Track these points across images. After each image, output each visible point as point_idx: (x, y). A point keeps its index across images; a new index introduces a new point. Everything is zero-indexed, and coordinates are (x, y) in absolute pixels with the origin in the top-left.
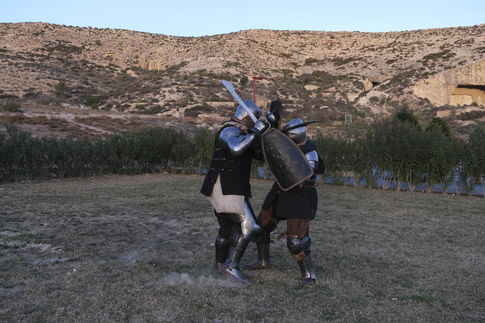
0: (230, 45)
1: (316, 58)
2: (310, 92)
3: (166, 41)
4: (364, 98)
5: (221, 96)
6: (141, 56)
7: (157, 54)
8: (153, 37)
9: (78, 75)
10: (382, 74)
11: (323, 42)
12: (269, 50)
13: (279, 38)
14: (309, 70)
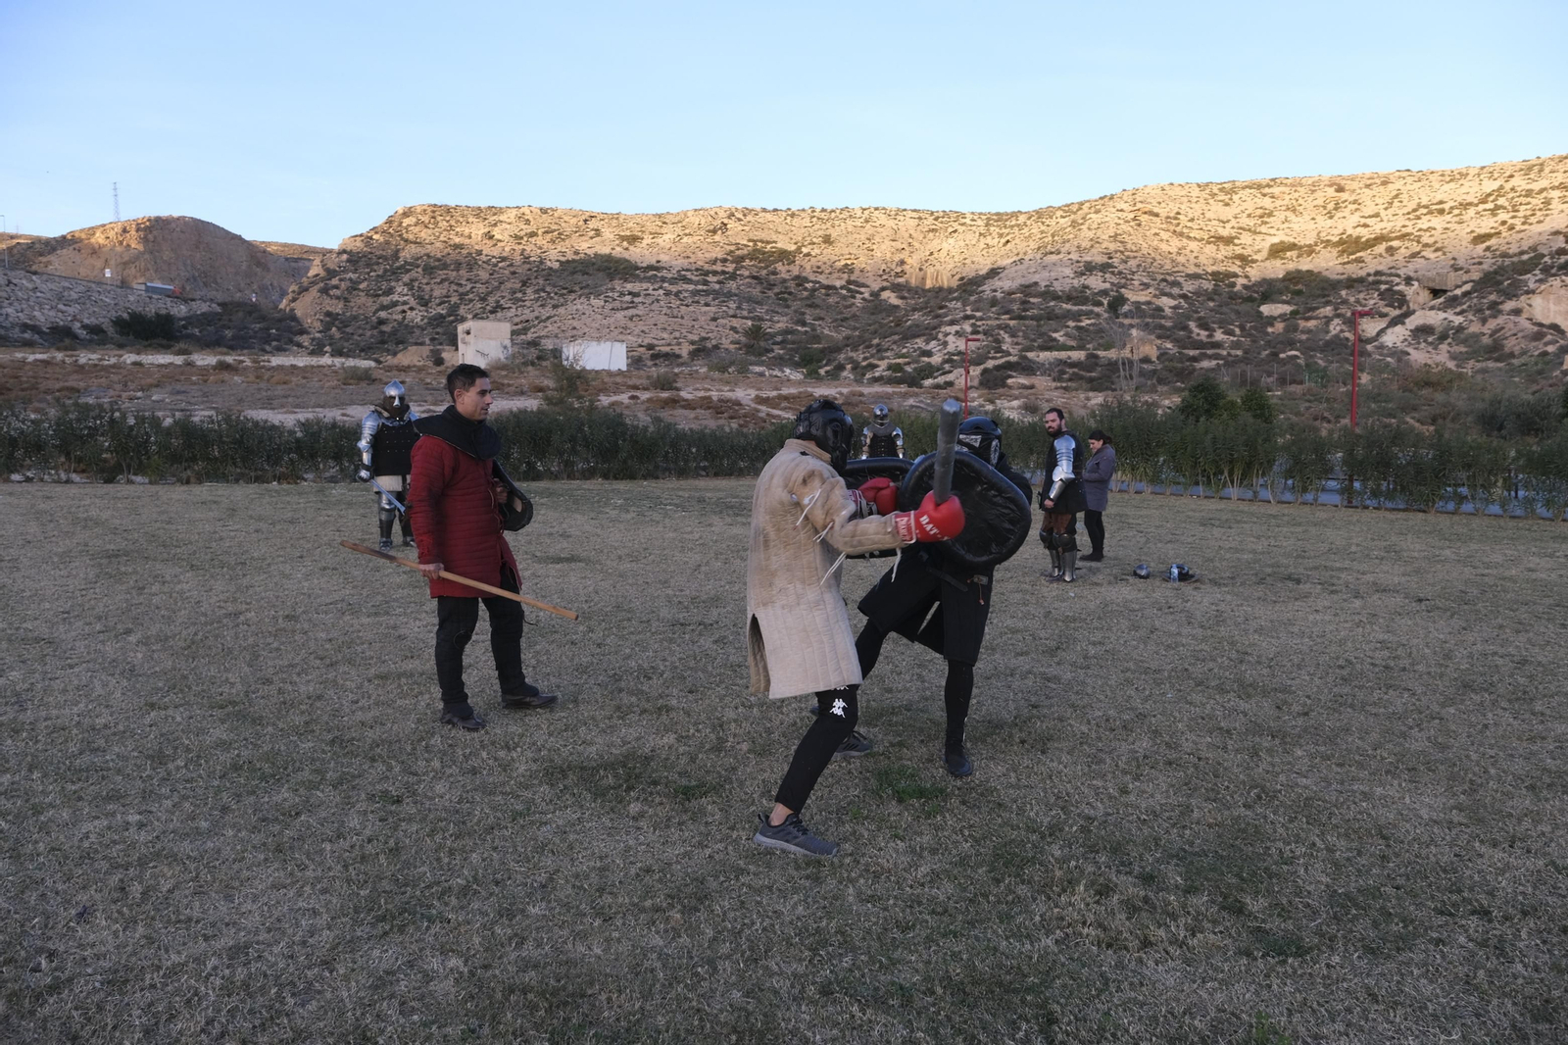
0: (1095, 226)
1: (1296, 241)
2: (1271, 321)
3: (963, 224)
4: (1398, 329)
5: (1061, 339)
6: (909, 261)
7: (943, 254)
8: (936, 219)
9: (788, 307)
10: (1456, 270)
11: (1315, 203)
12: (1185, 230)
13: (1211, 201)
14: (1277, 269)
